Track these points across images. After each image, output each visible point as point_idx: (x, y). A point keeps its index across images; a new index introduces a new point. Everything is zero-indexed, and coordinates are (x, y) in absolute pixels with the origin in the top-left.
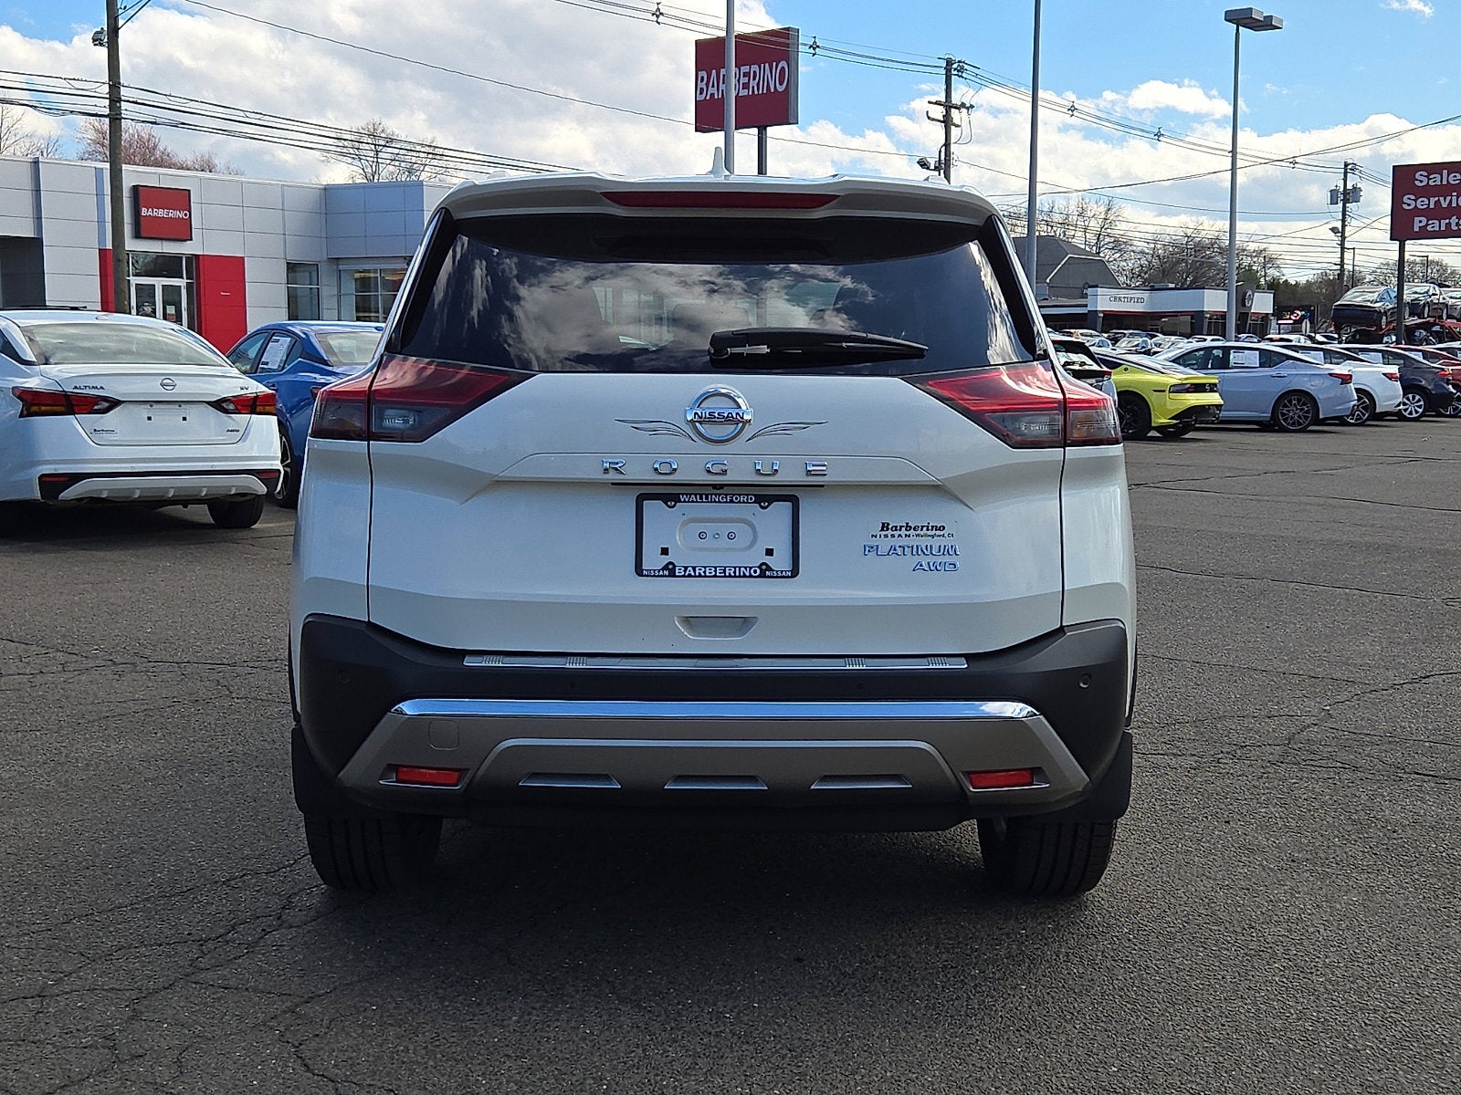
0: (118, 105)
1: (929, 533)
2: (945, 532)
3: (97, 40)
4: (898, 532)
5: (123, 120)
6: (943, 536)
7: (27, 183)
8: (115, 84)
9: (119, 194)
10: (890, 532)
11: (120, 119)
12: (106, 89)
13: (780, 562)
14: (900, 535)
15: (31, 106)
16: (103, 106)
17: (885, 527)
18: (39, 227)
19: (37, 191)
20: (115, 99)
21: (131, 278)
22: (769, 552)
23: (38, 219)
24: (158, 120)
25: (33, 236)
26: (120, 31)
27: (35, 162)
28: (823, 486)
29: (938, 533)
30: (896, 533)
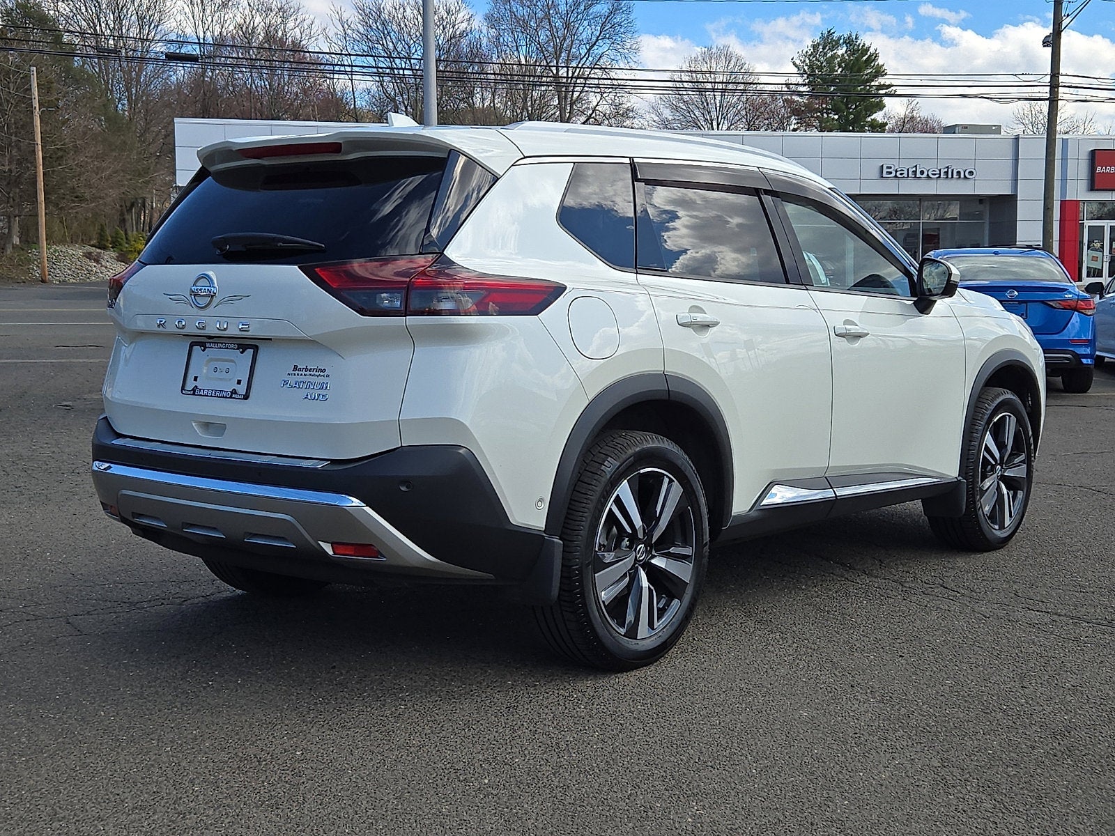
0: (1056, 90)
1: (317, 373)
2: (325, 374)
3: (1045, 43)
4: (301, 372)
5: (1059, 101)
6: (324, 376)
7: (1009, 154)
8: (1055, 74)
9: (1051, 158)
10: (297, 372)
11: (1057, 101)
12: (1048, 79)
13: (242, 390)
14: (301, 375)
15: (988, 98)
16: (1045, 92)
17: (295, 368)
18: (1015, 187)
19: (1016, 160)
20: (1054, 85)
21: (1085, 221)
22: (239, 382)
23: (1015, 180)
24: (1088, 98)
25: (1010, 193)
26: (1062, 33)
27: (1016, 139)
28: (271, 339)
29: (322, 374)
30: (300, 373)
